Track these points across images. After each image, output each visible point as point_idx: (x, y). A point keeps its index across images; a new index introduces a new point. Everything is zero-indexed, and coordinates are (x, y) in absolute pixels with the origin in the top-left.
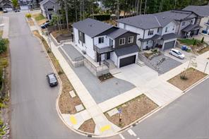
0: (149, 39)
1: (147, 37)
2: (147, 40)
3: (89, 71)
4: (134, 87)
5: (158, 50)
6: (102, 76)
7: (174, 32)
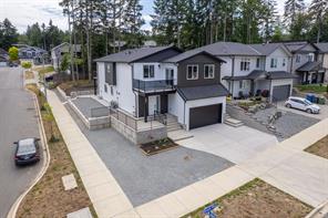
0: (243, 78)
1: (238, 73)
2: (240, 79)
3: (121, 135)
4: (230, 164)
5: (263, 99)
6: (150, 144)
7: (285, 69)
